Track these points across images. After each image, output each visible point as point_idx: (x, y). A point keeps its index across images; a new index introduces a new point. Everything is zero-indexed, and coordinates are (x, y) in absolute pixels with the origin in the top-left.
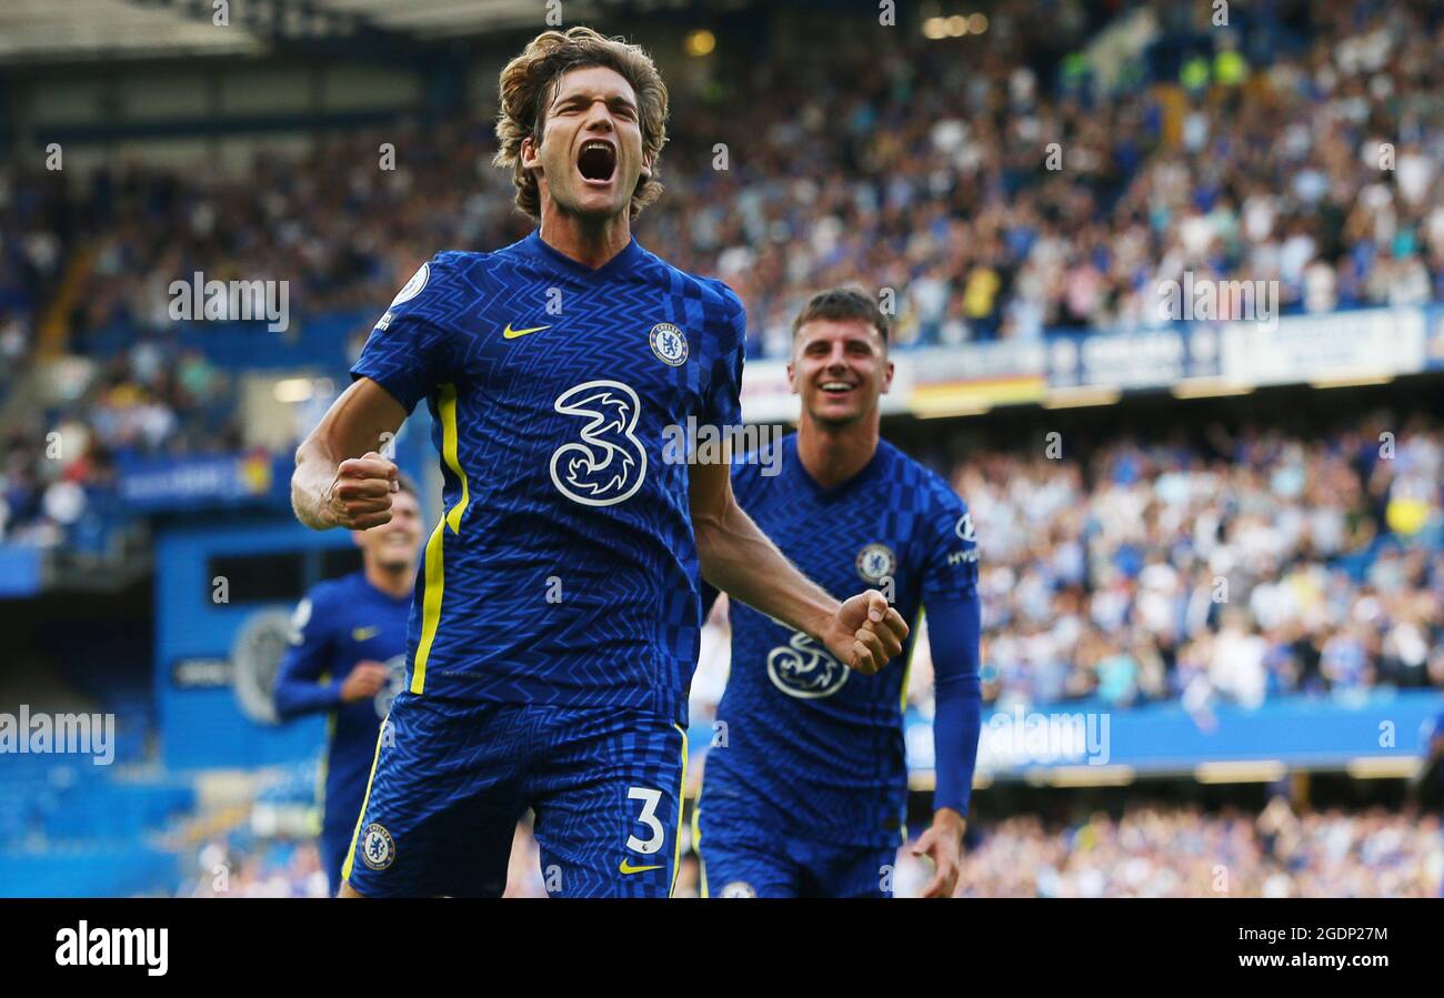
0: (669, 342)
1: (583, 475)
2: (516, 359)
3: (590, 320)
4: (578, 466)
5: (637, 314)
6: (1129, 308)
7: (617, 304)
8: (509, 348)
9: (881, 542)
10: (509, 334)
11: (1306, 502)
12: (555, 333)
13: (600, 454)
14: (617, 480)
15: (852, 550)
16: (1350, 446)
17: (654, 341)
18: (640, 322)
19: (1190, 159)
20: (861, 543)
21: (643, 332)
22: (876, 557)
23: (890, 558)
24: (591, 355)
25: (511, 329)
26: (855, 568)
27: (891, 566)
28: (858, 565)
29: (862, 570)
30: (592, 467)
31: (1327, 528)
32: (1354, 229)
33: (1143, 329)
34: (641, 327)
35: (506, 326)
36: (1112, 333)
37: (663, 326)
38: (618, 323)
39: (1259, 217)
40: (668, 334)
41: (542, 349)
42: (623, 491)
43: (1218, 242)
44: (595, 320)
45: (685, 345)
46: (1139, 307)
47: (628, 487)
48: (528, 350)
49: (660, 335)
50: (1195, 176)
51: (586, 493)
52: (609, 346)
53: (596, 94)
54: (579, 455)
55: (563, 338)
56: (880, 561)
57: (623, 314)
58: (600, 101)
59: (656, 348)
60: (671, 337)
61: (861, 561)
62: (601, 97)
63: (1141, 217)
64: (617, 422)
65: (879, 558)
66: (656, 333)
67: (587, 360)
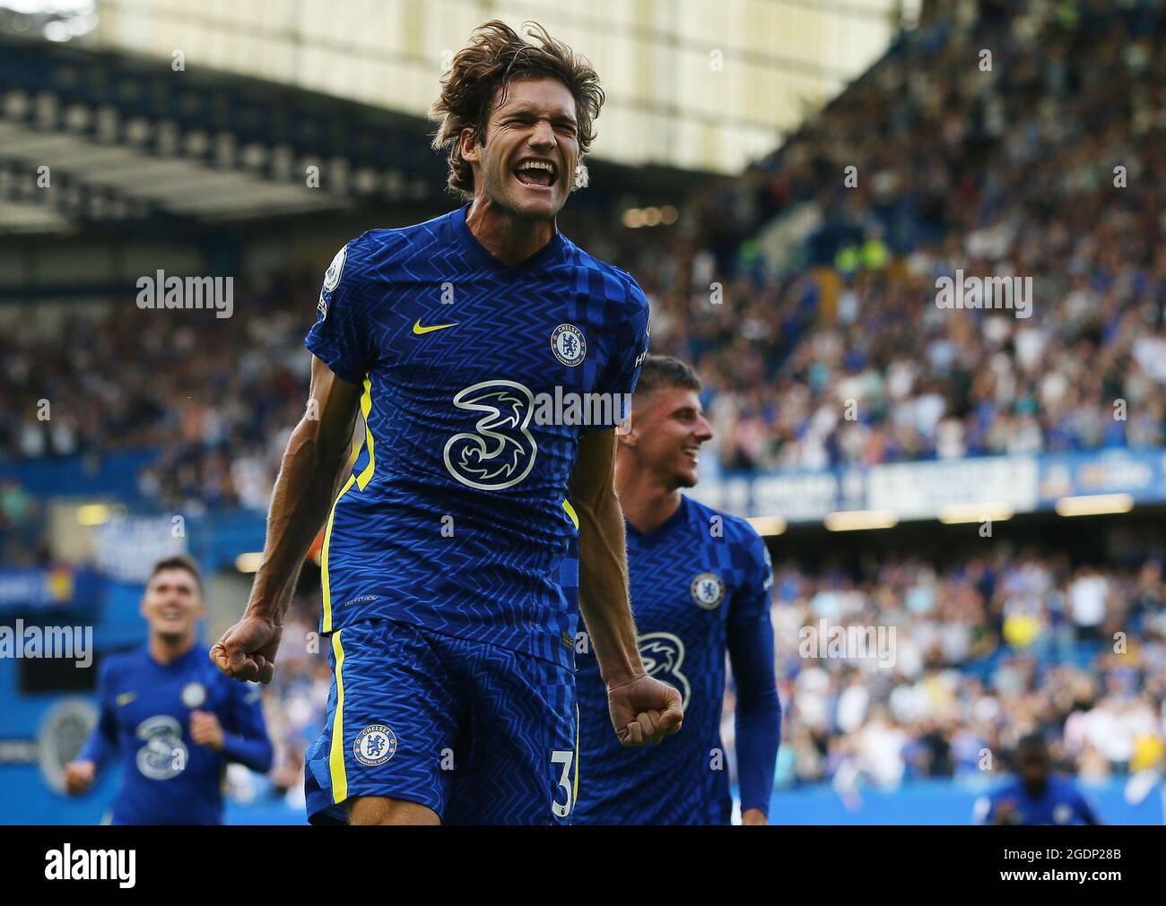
0: (569, 343)
1: (473, 461)
2: (422, 355)
3: (496, 320)
4: (470, 454)
5: (541, 314)
6: (792, 454)
7: (524, 303)
8: (416, 343)
9: (707, 571)
10: (418, 329)
11: (938, 617)
12: (461, 331)
13: (492, 445)
14: (507, 468)
15: (685, 583)
16: (974, 572)
17: (555, 342)
18: (543, 323)
19: (844, 330)
20: (691, 575)
21: (545, 333)
22: (707, 585)
23: (719, 583)
24: (492, 356)
25: (420, 324)
26: (691, 598)
27: (721, 591)
28: (694, 595)
29: (698, 598)
30: (483, 456)
31: (956, 640)
32: (979, 390)
33: (803, 472)
34: (545, 328)
35: (416, 321)
36: (776, 473)
37: (564, 326)
38: (523, 323)
39: (901, 379)
40: (568, 334)
41: (445, 347)
42: (511, 478)
43: (866, 400)
44: (500, 319)
45: (584, 344)
46: (800, 452)
47: (516, 474)
48: (434, 346)
49: (561, 336)
50: (848, 345)
51: (475, 478)
52: (511, 347)
53: (542, 112)
54: (473, 444)
55: (469, 337)
56: (712, 587)
57: (528, 313)
58: (545, 119)
59: (557, 350)
60: (571, 338)
61: (695, 591)
62: (546, 116)
63: (801, 377)
64: (511, 418)
65: (710, 584)
66: (558, 334)
67: (489, 359)
